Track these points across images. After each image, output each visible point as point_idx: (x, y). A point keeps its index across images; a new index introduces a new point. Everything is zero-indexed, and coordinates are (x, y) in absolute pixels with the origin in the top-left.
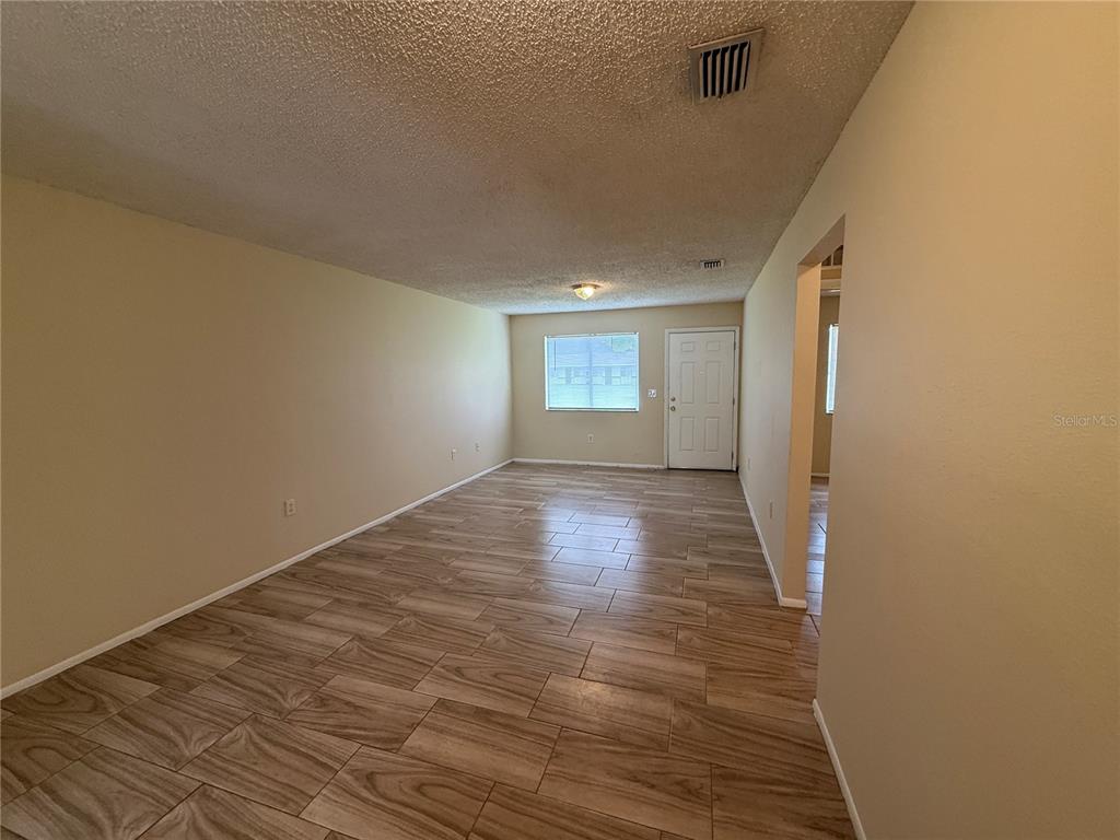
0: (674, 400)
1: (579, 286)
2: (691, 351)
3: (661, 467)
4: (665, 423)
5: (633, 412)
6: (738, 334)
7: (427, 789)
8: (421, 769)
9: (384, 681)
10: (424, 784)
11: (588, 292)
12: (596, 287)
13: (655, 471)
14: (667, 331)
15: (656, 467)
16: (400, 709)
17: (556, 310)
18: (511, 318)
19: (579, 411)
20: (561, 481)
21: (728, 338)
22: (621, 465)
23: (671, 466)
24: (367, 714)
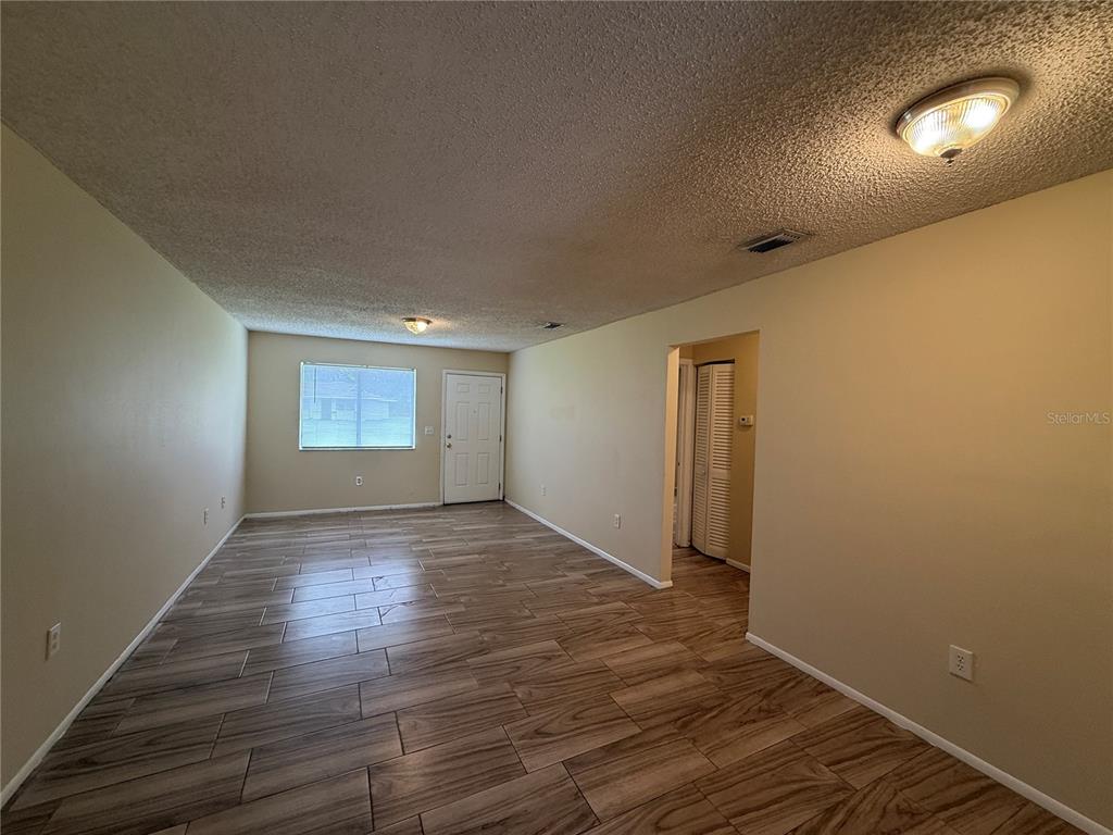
0: (450, 437)
1: (414, 320)
2: (465, 393)
3: (437, 504)
4: (442, 460)
5: (409, 450)
6: (504, 380)
7: (661, 824)
8: (638, 817)
9: (485, 785)
10: (657, 823)
11: (421, 326)
12: (428, 322)
13: (433, 509)
14: (444, 371)
15: (431, 504)
16: (544, 793)
17: (342, 336)
18: (251, 333)
19: (345, 451)
20: (352, 532)
21: (496, 382)
22: (394, 507)
23: (447, 501)
24: (521, 819)
